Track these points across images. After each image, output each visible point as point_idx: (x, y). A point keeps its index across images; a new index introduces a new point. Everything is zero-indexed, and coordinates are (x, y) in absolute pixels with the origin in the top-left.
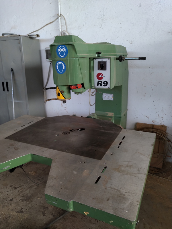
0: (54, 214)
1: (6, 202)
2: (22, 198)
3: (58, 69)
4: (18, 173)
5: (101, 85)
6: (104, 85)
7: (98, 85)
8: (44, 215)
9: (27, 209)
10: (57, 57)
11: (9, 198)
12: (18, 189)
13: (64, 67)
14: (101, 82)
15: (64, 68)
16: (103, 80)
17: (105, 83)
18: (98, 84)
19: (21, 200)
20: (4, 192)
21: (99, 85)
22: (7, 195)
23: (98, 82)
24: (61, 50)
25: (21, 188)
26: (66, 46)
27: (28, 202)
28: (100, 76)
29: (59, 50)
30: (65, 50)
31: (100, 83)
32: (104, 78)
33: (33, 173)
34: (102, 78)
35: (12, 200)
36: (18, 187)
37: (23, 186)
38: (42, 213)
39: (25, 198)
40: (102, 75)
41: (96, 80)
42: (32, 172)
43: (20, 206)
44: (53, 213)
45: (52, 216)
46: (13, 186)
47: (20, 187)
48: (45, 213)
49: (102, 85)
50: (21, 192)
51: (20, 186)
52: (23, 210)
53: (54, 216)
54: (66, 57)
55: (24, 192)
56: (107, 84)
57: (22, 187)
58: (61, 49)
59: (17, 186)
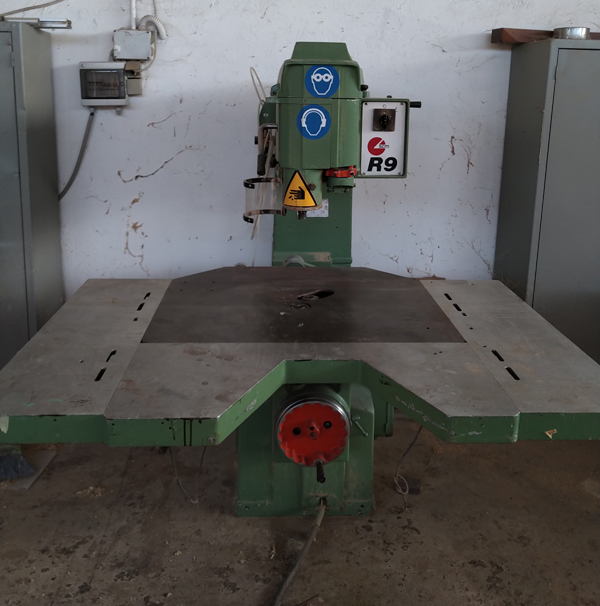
0: (262, 577)
1: (70, 602)
2: (118, 571)
3: (304, 125)
4: (35, 507)
5: (379, 169)
6: (386, 169)
7: (370, 169)
8: (235, 589)
9: (165, 595)
10: (307, 94)
11: (69, 585)
12: (82, 551)
13: (324, 121)
14: (380, 160)
15: (323, 125)
16: (384, 156)
17: (391, 162)
18: (371, 165)
19: (119, 577)
20: (31, 577)
21: (375, 168)
22: (53, 579)
23: (372, 160)
24: (318, 78)
25: (88, 545)
26: (335, 68)
27: (150, 575)
28: (377, 147)
29: (314, 77)
30: (331, 77)
31: (376, 162)
32: (386, 149)
33: (93, 492)
34: (381, 151)
35: (84, 589)
36: (76, 547)
37: (91, 537)
38: (223, 586)
39: (132, 568)
40: (383, 143)
41: (367, 156)
42: (87, 488)
43: (133, 595)
44: (257, 576)
45: (259, 583)
46: (52, 549)
47: (79, 543)
48: (235, 584)
49: (382, 169)
50: (99, 555)
51: (80, 540)
52: (152, 600)
53: (265, 581)
54: (333, 96)
55: (112, 553)
56: (394, 165)
57: (91, 542)
58: (318, 75)
59: (69, 545)
